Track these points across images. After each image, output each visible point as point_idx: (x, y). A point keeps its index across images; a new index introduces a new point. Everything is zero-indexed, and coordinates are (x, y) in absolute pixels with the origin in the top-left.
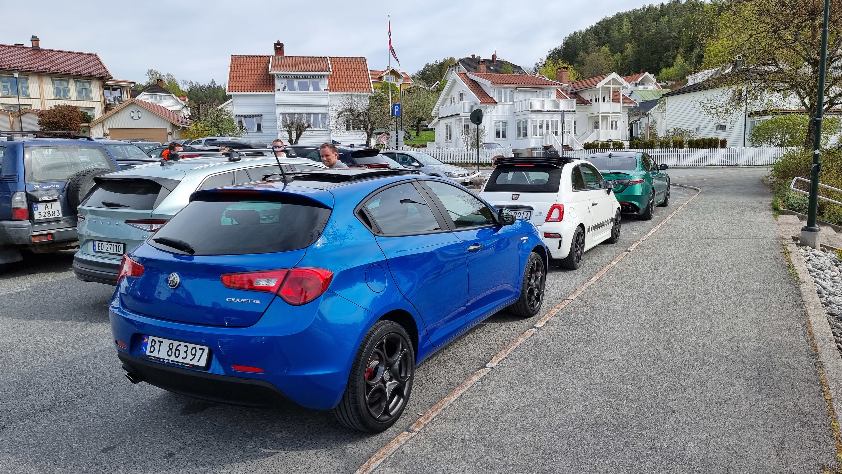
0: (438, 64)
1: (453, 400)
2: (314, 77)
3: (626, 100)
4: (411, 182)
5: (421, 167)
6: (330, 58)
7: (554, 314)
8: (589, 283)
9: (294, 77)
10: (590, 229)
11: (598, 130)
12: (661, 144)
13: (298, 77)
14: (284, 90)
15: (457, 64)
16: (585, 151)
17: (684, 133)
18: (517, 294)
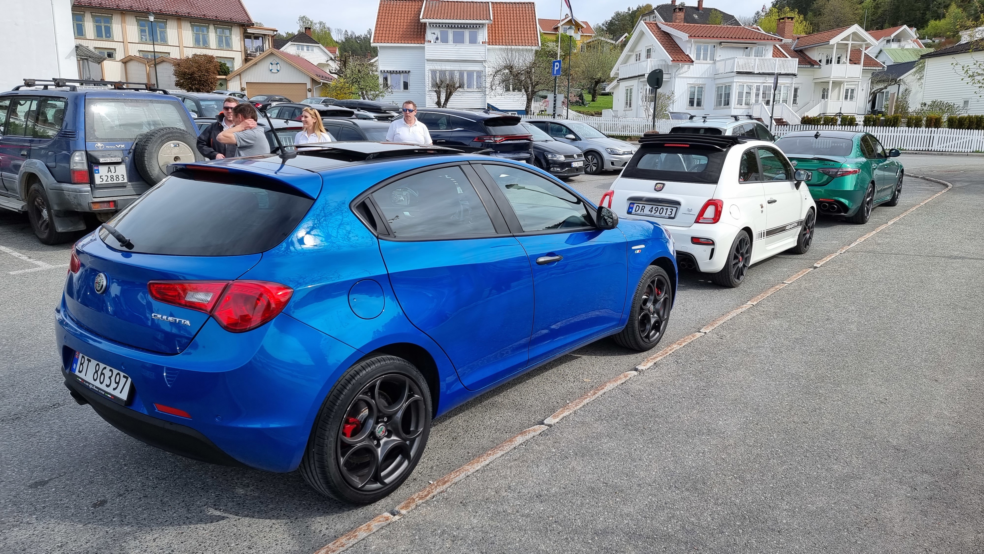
0: (630, 12)
1: (474, 470)
2: (472, 26)
3: (869, 61)
4: (459, 166)
5: (577, 140)
6: (492, 3)
7: (671, 352)
8: (739, 311)
9: (448, 26)
10: (761, 235)
11: (826, 100)
12: (908, 120)
13: (453, 26)
14: (436, 42)
15: (652, 12)
16: (802, 126)
17: (946, 107)
18: (621, 321)
